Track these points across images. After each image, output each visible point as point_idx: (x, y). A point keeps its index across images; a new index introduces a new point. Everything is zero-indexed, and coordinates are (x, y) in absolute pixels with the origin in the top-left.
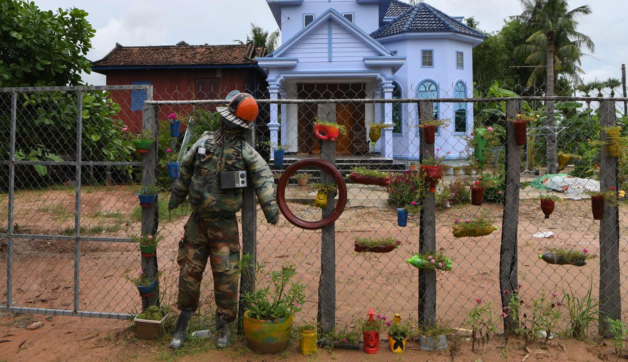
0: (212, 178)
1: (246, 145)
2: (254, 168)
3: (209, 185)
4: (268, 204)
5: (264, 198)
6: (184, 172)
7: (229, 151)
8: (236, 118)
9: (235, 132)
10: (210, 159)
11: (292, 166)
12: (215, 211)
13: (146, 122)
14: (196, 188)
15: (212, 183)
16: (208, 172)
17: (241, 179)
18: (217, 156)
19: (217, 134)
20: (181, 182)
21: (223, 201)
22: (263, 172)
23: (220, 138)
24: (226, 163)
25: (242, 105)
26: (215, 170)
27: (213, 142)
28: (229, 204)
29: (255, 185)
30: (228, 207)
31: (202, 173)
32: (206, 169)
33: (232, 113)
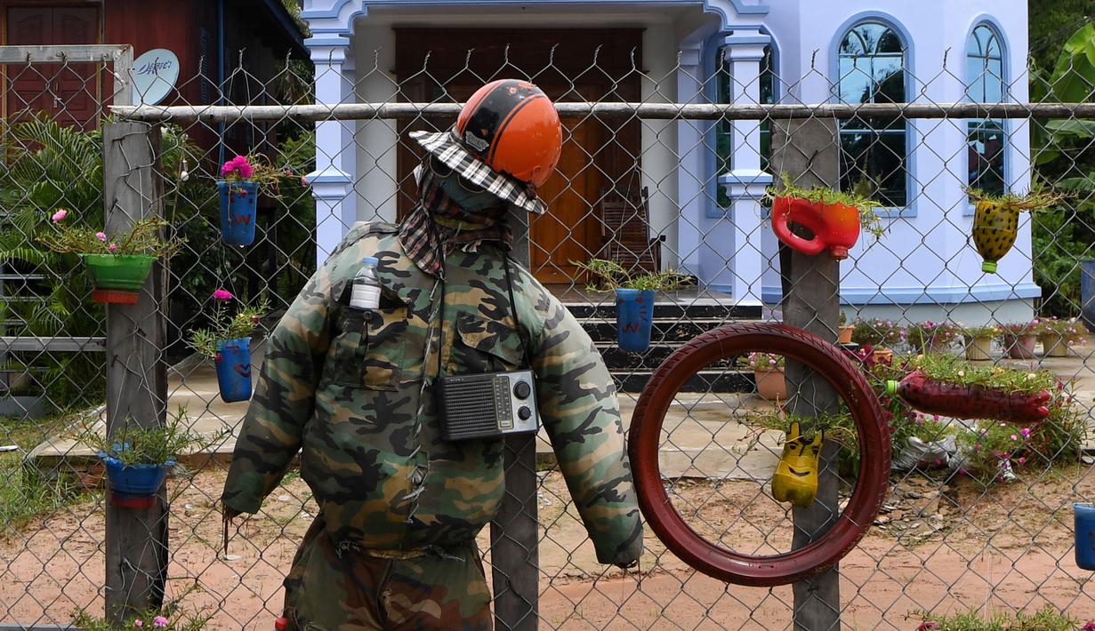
0: (407, 400)
1: (521, 275)
2: (555, 360)
3: (400, 426)
4: (608, 494)
5: (592, 472)
6: (284, 378)
7: (465, 298)
8: (493, 175)
9: (480, 227)
10: (399, 328)
11: (683, 351)
12: (418, 525)
13: (122, 187)
14: (347, 436)
15: (408, 417)
16: (391, 377)
17: (516, 404)
18: (424, 315)
19: (411, 232)
20: (271, 413)
21: (449, 484)
22: (589, 373)
23: (426, 247)
24: (458, 342)
25: (514, 124)
26: (416, 370)
27: (403, 264)
28: (468, 495)
29: (559, 421)
30: (463, 507)
31: (370, 381)
32: (386, 365)
33: (473, 154)
